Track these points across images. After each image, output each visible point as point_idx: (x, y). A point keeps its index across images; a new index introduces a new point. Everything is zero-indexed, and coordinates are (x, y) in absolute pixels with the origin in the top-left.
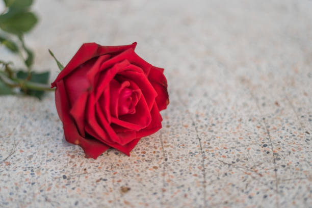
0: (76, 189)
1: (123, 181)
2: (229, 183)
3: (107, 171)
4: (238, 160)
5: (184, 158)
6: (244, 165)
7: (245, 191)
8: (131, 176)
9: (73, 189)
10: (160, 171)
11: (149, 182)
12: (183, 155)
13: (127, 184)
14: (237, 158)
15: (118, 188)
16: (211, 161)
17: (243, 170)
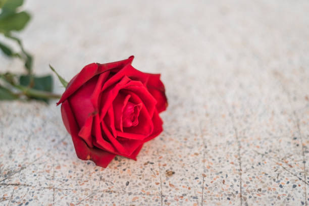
0: (126, 170)
1: (167, 166)
2: (262, 171)
3: (153, 155)
4: (270, 151)
5: (222, 147)
6: (275, 156)
7: (276, 180)
8: (175, 161)
9: (124, 170)
10: (200, 157)
11: (191, 168)
12: (221, 144)
13: (171, 169)
14: (269, 149)
15: (164, 171)
16: (246, 151)
17: (275, 160)
